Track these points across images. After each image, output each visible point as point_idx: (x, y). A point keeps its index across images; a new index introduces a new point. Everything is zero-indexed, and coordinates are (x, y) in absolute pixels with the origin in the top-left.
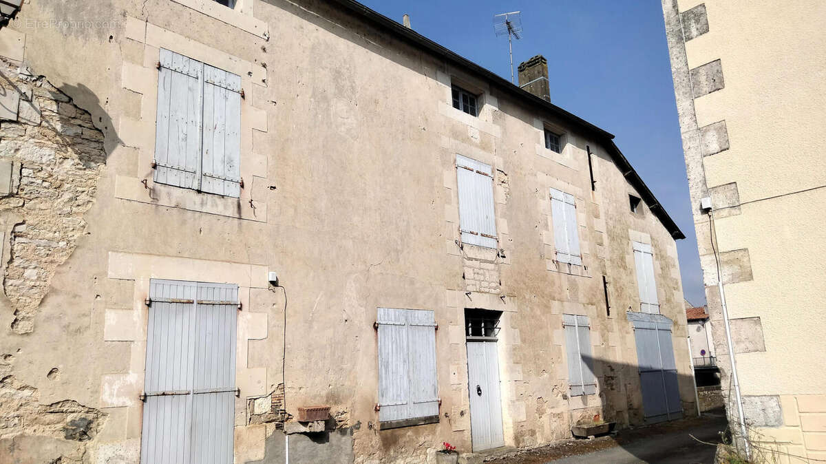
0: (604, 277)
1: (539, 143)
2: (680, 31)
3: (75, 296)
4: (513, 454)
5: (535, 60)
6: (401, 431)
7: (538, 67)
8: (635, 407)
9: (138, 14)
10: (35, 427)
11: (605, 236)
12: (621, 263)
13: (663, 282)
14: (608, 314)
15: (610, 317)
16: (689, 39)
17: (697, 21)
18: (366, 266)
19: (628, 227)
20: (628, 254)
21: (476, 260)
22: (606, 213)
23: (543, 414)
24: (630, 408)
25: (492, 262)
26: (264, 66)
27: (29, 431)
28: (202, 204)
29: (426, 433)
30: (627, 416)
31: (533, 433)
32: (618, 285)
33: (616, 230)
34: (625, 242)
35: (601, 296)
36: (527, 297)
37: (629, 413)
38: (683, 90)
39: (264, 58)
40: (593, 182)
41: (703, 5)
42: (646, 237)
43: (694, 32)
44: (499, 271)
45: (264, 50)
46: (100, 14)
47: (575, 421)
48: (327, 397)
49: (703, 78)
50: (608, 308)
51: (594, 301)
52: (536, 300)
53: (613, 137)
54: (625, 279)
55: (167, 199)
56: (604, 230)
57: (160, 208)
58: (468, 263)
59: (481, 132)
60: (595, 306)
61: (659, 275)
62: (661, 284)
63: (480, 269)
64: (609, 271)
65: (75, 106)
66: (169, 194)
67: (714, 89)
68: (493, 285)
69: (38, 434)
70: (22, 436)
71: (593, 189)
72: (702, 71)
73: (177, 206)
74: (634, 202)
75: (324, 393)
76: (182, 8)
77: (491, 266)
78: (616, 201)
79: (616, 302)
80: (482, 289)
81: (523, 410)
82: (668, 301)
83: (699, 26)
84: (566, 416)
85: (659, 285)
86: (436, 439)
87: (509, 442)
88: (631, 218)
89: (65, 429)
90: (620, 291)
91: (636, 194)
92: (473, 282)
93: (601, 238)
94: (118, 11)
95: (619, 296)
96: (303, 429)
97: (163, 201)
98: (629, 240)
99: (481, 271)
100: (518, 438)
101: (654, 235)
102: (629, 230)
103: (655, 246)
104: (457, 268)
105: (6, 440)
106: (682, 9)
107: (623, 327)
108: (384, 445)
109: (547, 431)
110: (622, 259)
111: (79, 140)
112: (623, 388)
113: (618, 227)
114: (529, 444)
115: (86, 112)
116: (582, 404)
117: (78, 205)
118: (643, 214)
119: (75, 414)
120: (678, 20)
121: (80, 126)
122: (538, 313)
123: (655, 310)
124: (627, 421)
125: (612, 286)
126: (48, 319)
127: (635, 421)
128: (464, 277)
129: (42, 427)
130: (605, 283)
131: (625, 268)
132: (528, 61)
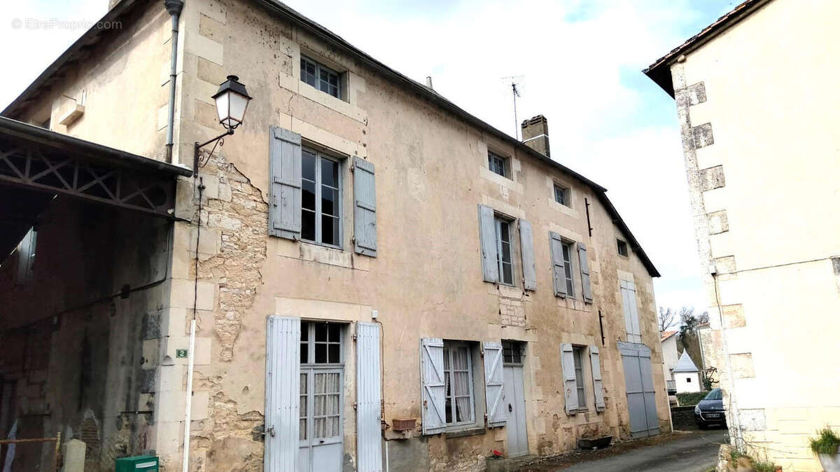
0: (600, 312)
1: (551, 197)
2: (692, 140)
3: (256, 332)
4: (537, 461)
5: (537, 119)
6: (460, 441)
7: (541, 125)
8: (624, 424)
9: (286, 110)
10: (236, 432)
11: (600, 276)
12: (612, 300)
13: (643, 315)
14: (603, 343)
15: (605, 346)
16: (699, 147)
17: (705, 135)
18: (434, 305)
19: (617, 268)
20: (617, 291)
21: (508, 298)
22: (600, 257)
23: (557, 428)
24: (621, 425)
25: (519, 300)
26: (365, 145)
27: (232, 434)
28: (330, 258)
29: (477, 442)
30: (618, 431)
31: (550, 444)
32: (610, 320)
33: (607, 270)
34: (614, 280)
35: (598, 328)
36: (545, 329)
37: (620, 429)
38: (695, 184)
39: (365, 139)
40: (590, 229)
41: (710, 124)
42: (630, 276)
43: (703, 143)
44: (524, 307)
45: (364, 132)
46: (263, 112)
47: (581, 434)
48: (411, 411)
49: (709, 177)
50: (603, 338)
51: (593, 332)
52: (551, 332)
53: (606, 190)
54: (615, 312)
55: (308, 256)
56: (599, 271)
57: (304, 262)
58: (503, 301)
59: (509, 190)
60: (593, 337)
61: (640, 309)
62: (642, 317)
63: (511, 306)
64: (603, 306)
65: (252, 186)
66: (310, 251)
67: (718, 186)
68: (520, 319)
69: (238, 436)
70: (229, 438)
71: (590, 235)
72: (709, 172)
73: (315, 260)
74: (621, 245)
75: (409, 408)
76: (313, 103)
77: (518, 304)
78: (607, 246)
79: (609, 333)
80: (513, 323)
81: (544, 425)
82: (648, 332)
83: (706, 139)
84: (574, 430)
85: (641, 318)
86: (485, 447)
87: (534, 451)
88: (619, 260)
89: (252, 433)
90: (612, 323)
91: (622, 238)
92: (507, 317)
93: (597, 277)
94: (274, 109)
95: (611, 328)
96: (397, 437)
97: (306, 257)
98: (618, 278)
99: (512, 308)
100: (540, 448)
101: (636, 273)
102: (618, 271)
103: (637, 283)
104: (495, 306)
105: (220, 440)
106: (694, 124)
107: (614, 355)
108: (449, 451)
109: (561, 442)
110: (613, 295)
111: (255, 212)
112: (615, 407)
113: (609, 267)
114: (548, 452)
115: (258, 190)
116: (584, 421)
117: (256, 262)
118: (627, 256)
119: (258, 422)
120: (691, 132)
121: (255, 201)
122: (553, 343)
123: (638, 340)
124: (618, 435)
125: (605, 318)
126: (241, 349)
127: (624, 436)
128: (500, 313)
129: (239, 431)
130: (601, 317)
131: (615, 303)
132: (530, 119)
